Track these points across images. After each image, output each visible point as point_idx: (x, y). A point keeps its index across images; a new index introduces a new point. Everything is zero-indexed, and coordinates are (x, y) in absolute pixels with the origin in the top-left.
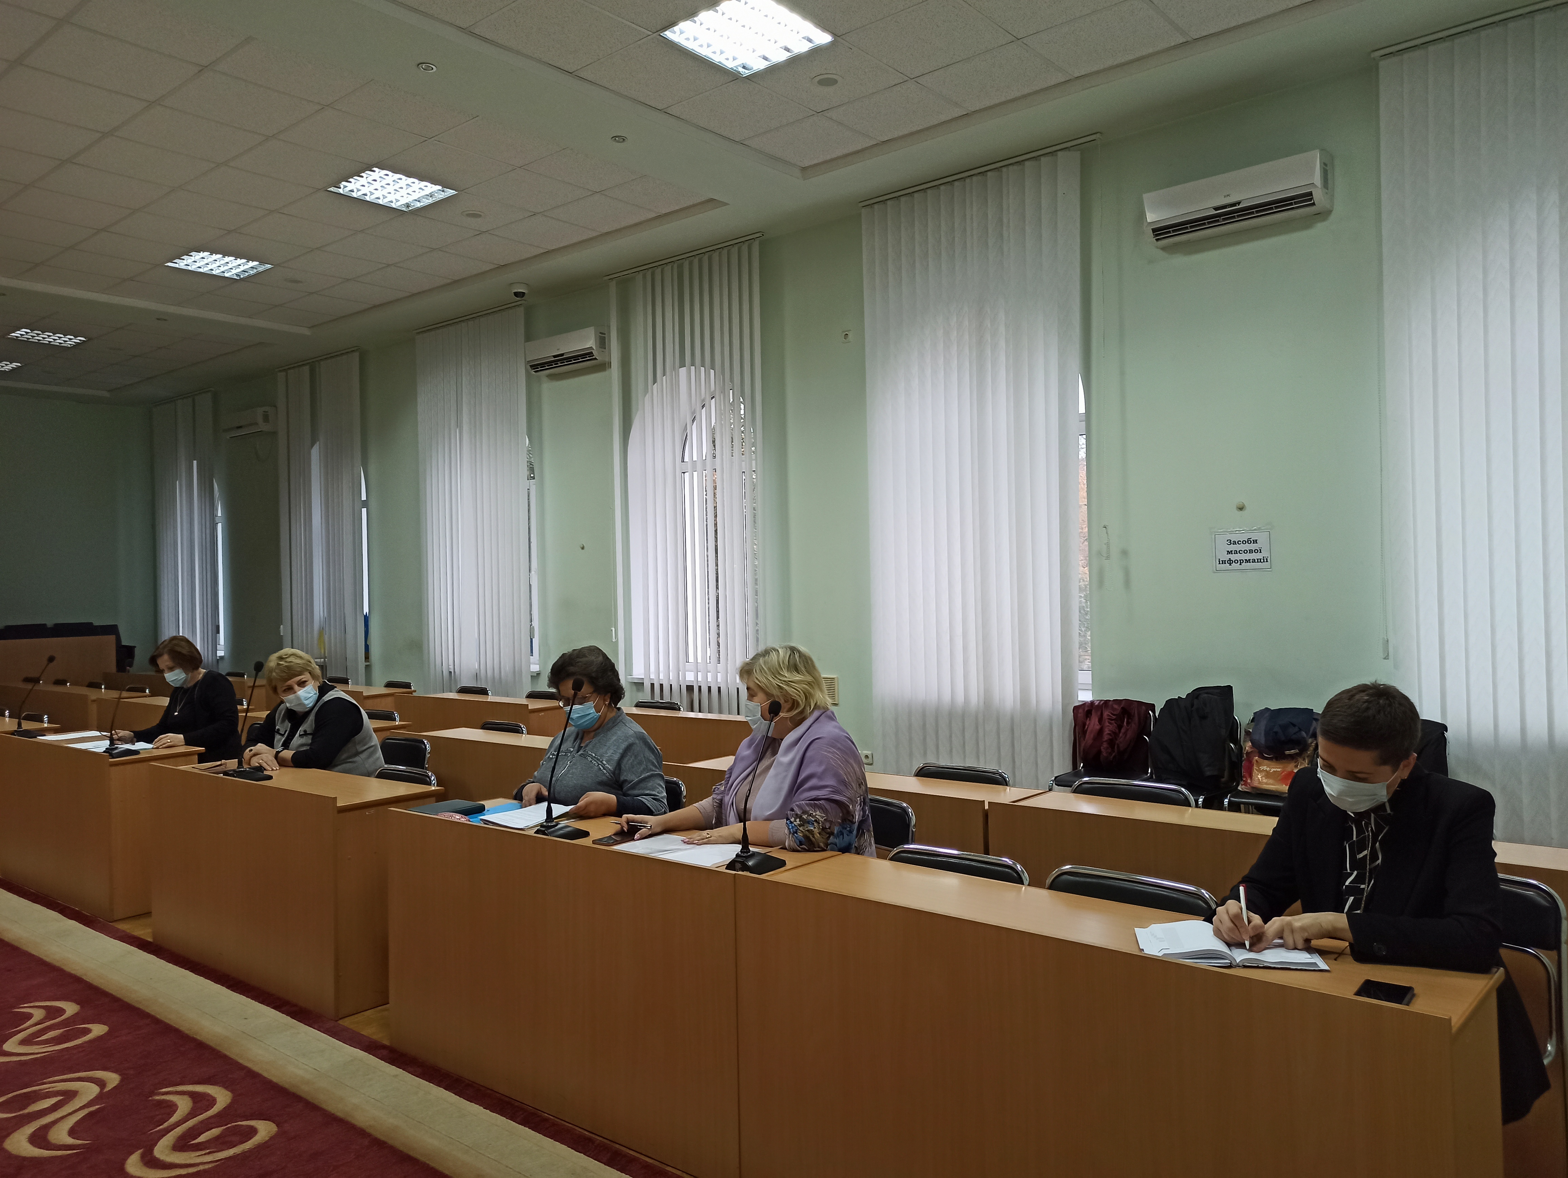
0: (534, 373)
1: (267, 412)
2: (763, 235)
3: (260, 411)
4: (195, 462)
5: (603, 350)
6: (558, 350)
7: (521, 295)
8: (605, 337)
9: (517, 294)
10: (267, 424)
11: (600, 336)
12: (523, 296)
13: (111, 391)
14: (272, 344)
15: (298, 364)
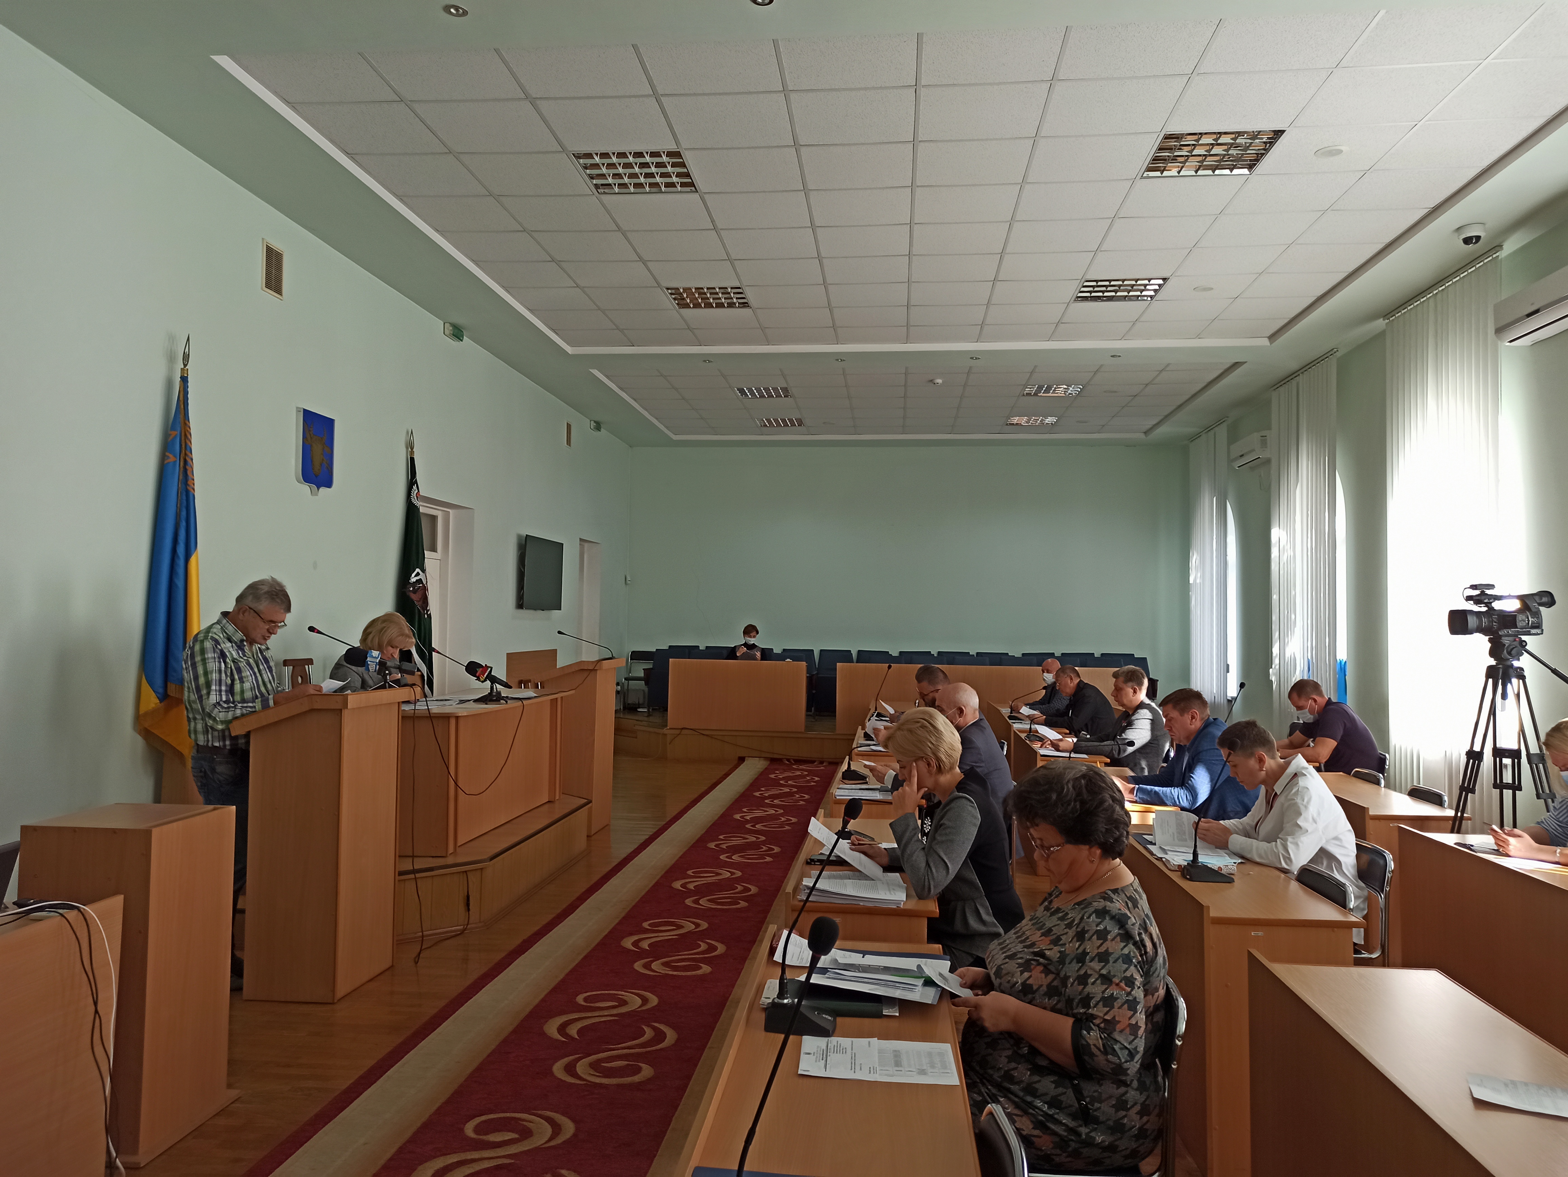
0: (1508, 344)
1: (1264, 435)
3: (1256, 436)
7: (1475, 240)
9: (1467, 241)
10: (1264, 449)
13: (1145, 433)
14: (1246, 362)
15: (1287, 380)
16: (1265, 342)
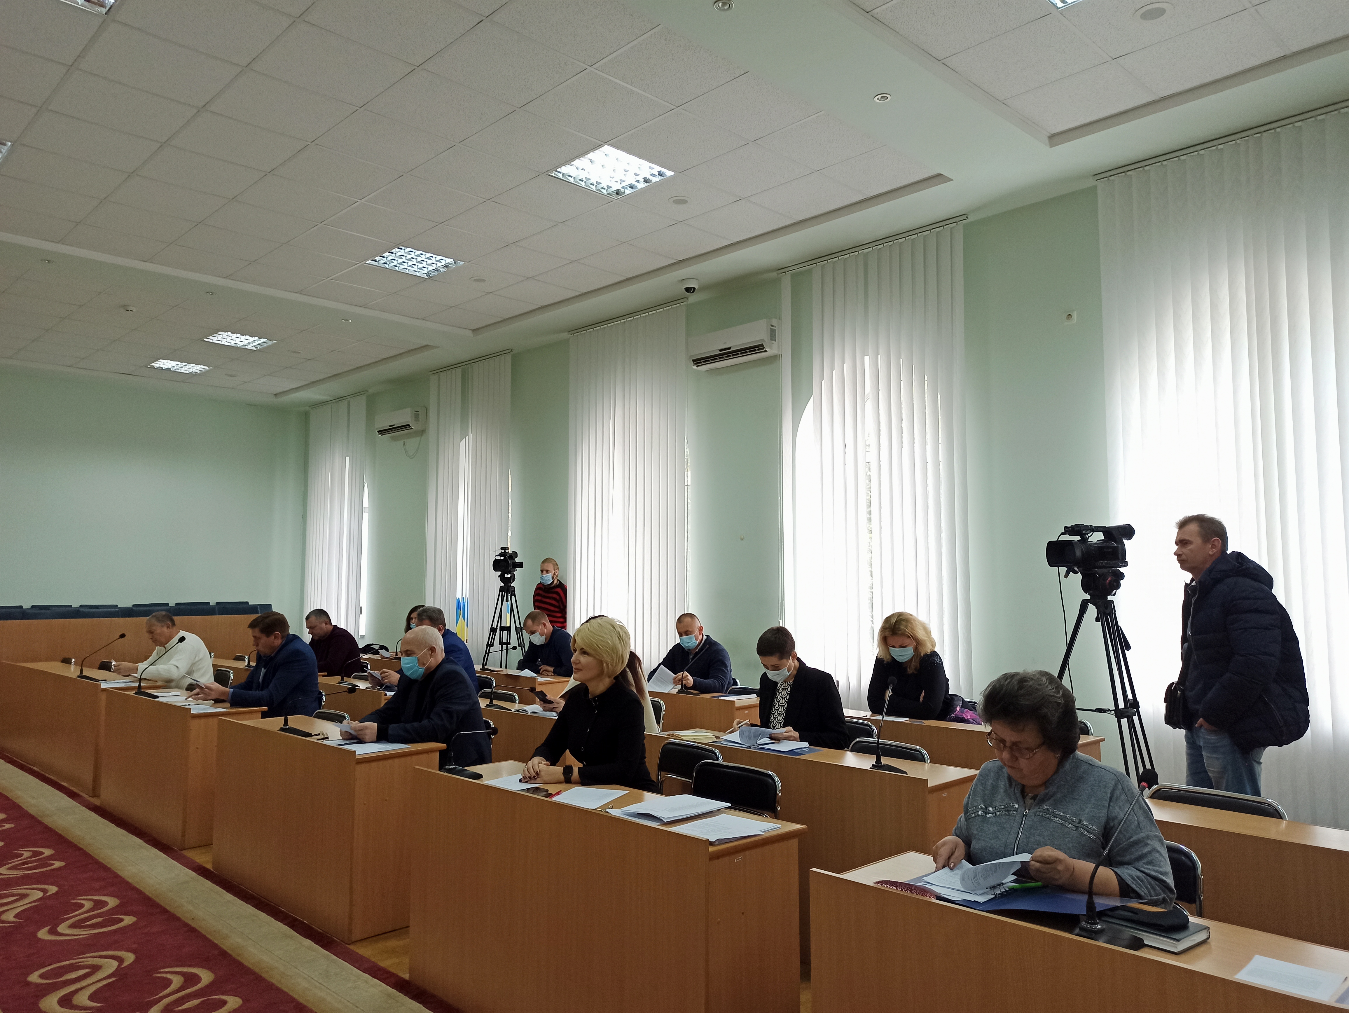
0: (696, 367)
1: (418, 412)
2: (967, 217)
3: (409, 410)
4: (347, 458)
5: (774, 342)
6: (725, 343)
7: (692, 291)
8: (775, 330)
9: (688, 290)
10: (417, 422)
11: (771, 329)
12: (693, 292)
13: (275, 395)
14: (438, 347)
15: (455, 366)
16: (470, 333)
